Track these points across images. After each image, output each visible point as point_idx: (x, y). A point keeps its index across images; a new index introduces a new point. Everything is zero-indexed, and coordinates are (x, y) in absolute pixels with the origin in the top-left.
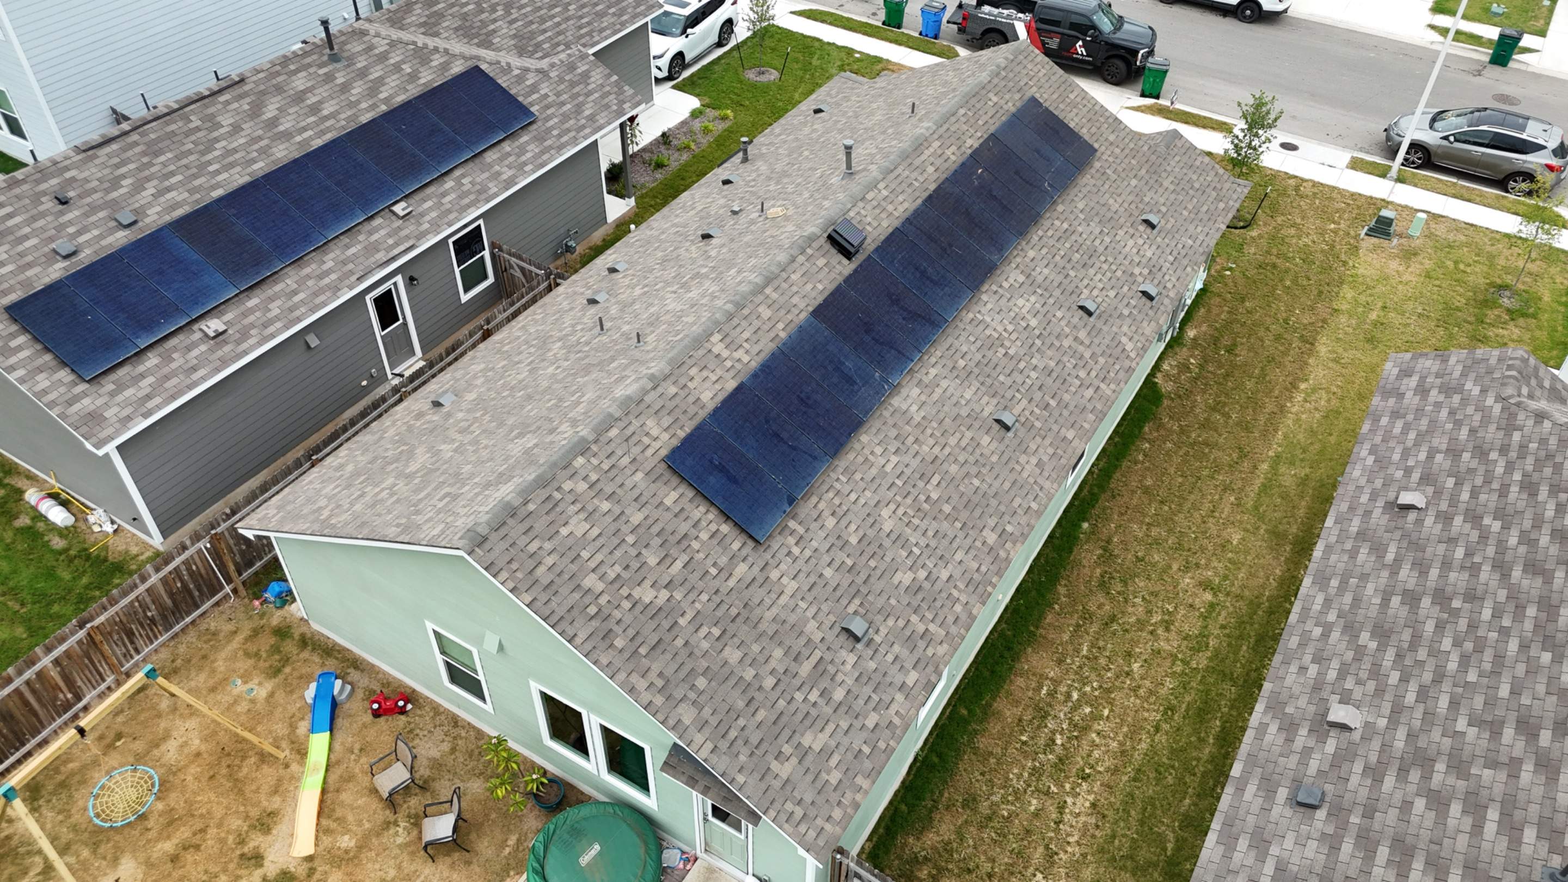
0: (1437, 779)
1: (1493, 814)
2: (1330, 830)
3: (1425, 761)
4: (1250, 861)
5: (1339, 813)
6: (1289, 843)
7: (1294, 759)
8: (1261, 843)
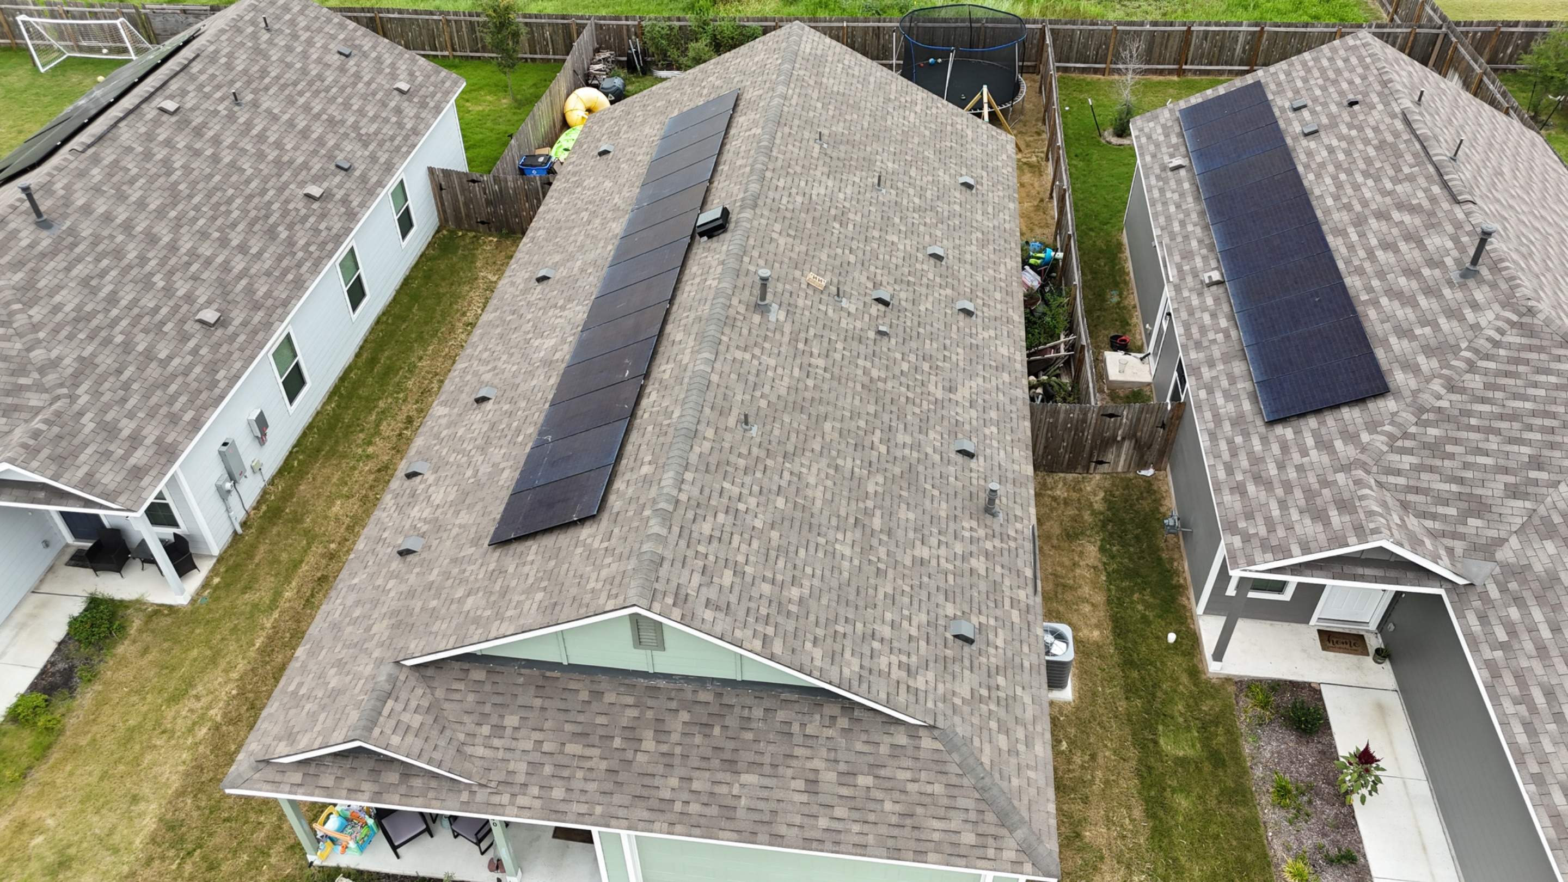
0: (276, 153)
1: (254, 132)
2: (337, 152)
3: (277, 162)
4: (380, 153)
5: (330, 157)
6: (359, 154)
7: (347, 185)
8: (373, 158)
